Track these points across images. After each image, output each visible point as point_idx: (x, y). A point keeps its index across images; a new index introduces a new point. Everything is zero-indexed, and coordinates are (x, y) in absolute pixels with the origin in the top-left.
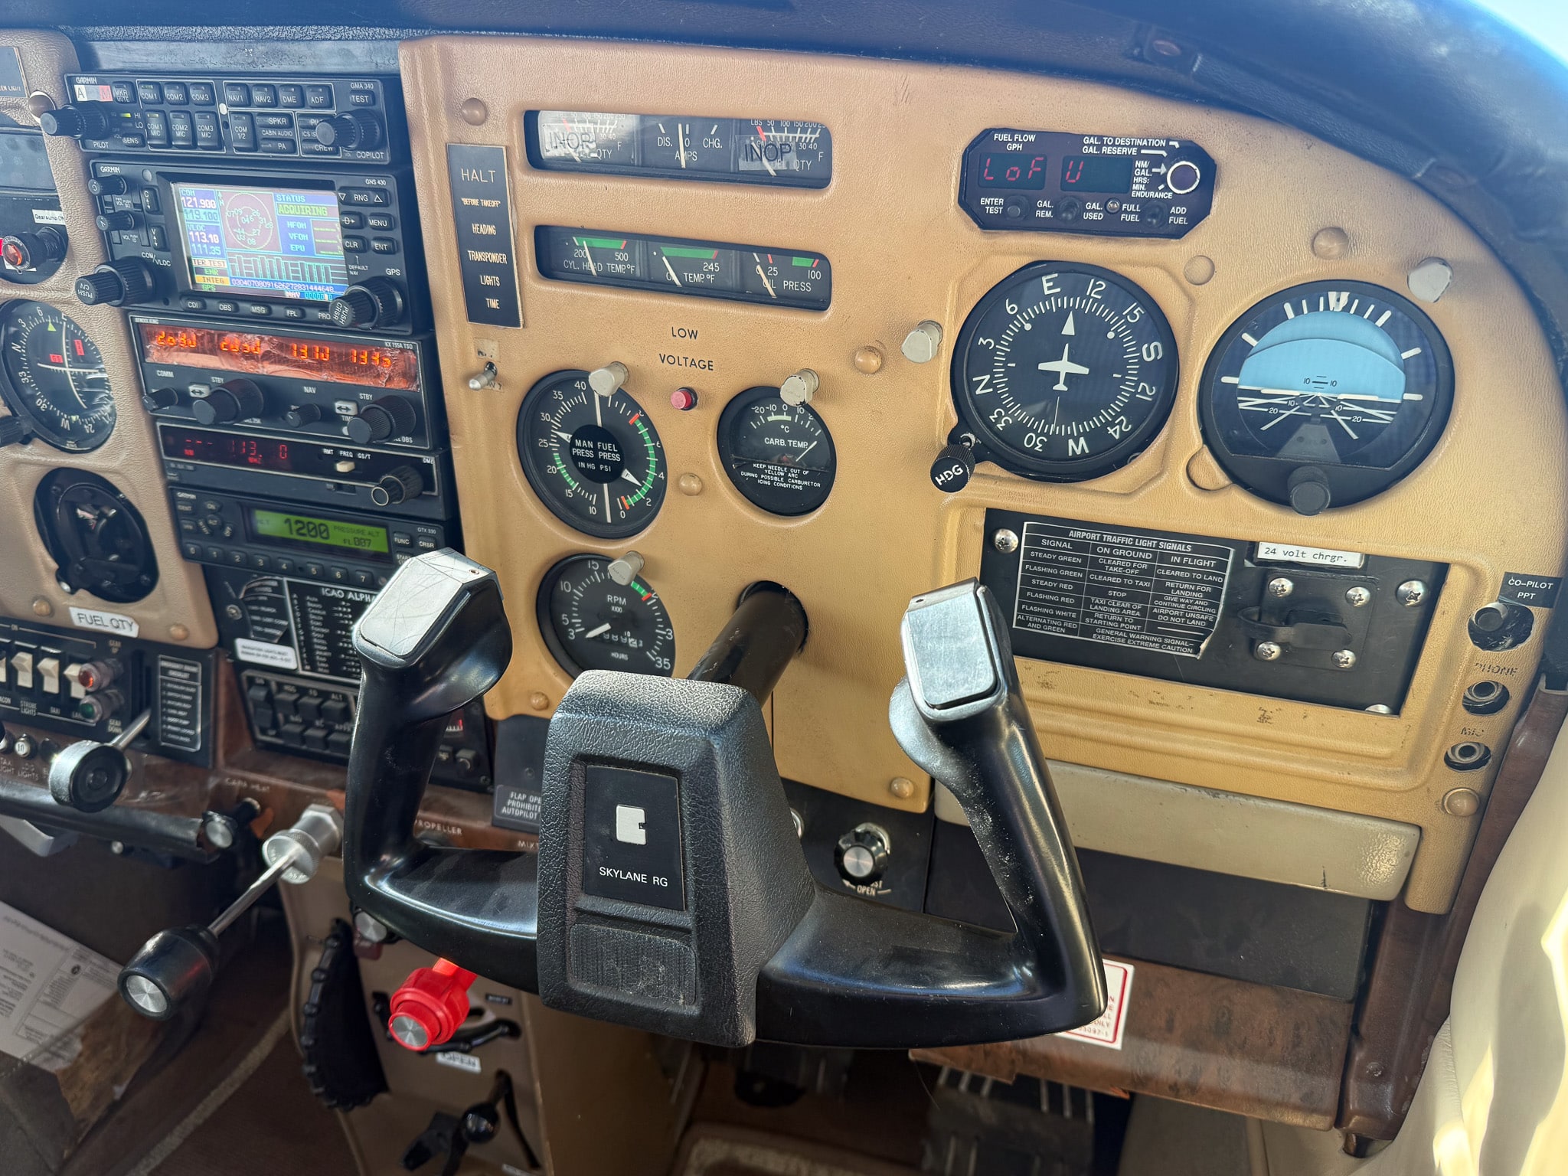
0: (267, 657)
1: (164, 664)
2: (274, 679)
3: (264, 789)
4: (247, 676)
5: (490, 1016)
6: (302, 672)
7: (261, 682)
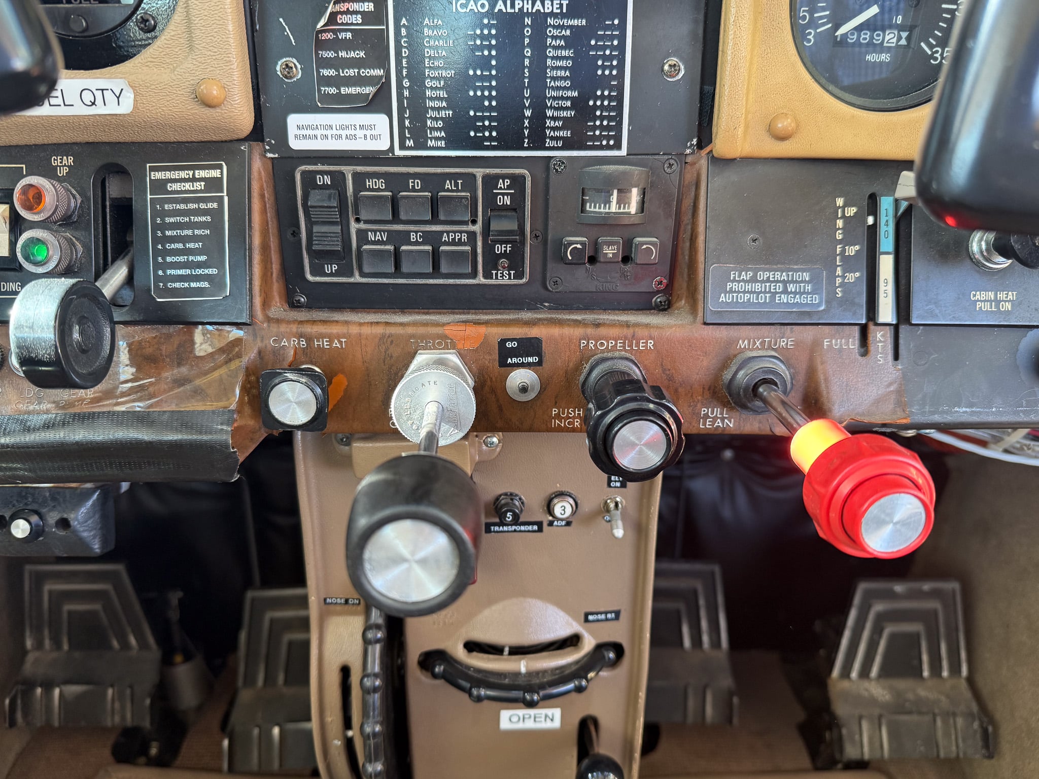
0: (340, 136)
1: (159, 175)
2: (348, 171)
3: (336, 344)
4: (303, 173)
5: (589, 644)
6: (398, 152)
7: (328, 180)
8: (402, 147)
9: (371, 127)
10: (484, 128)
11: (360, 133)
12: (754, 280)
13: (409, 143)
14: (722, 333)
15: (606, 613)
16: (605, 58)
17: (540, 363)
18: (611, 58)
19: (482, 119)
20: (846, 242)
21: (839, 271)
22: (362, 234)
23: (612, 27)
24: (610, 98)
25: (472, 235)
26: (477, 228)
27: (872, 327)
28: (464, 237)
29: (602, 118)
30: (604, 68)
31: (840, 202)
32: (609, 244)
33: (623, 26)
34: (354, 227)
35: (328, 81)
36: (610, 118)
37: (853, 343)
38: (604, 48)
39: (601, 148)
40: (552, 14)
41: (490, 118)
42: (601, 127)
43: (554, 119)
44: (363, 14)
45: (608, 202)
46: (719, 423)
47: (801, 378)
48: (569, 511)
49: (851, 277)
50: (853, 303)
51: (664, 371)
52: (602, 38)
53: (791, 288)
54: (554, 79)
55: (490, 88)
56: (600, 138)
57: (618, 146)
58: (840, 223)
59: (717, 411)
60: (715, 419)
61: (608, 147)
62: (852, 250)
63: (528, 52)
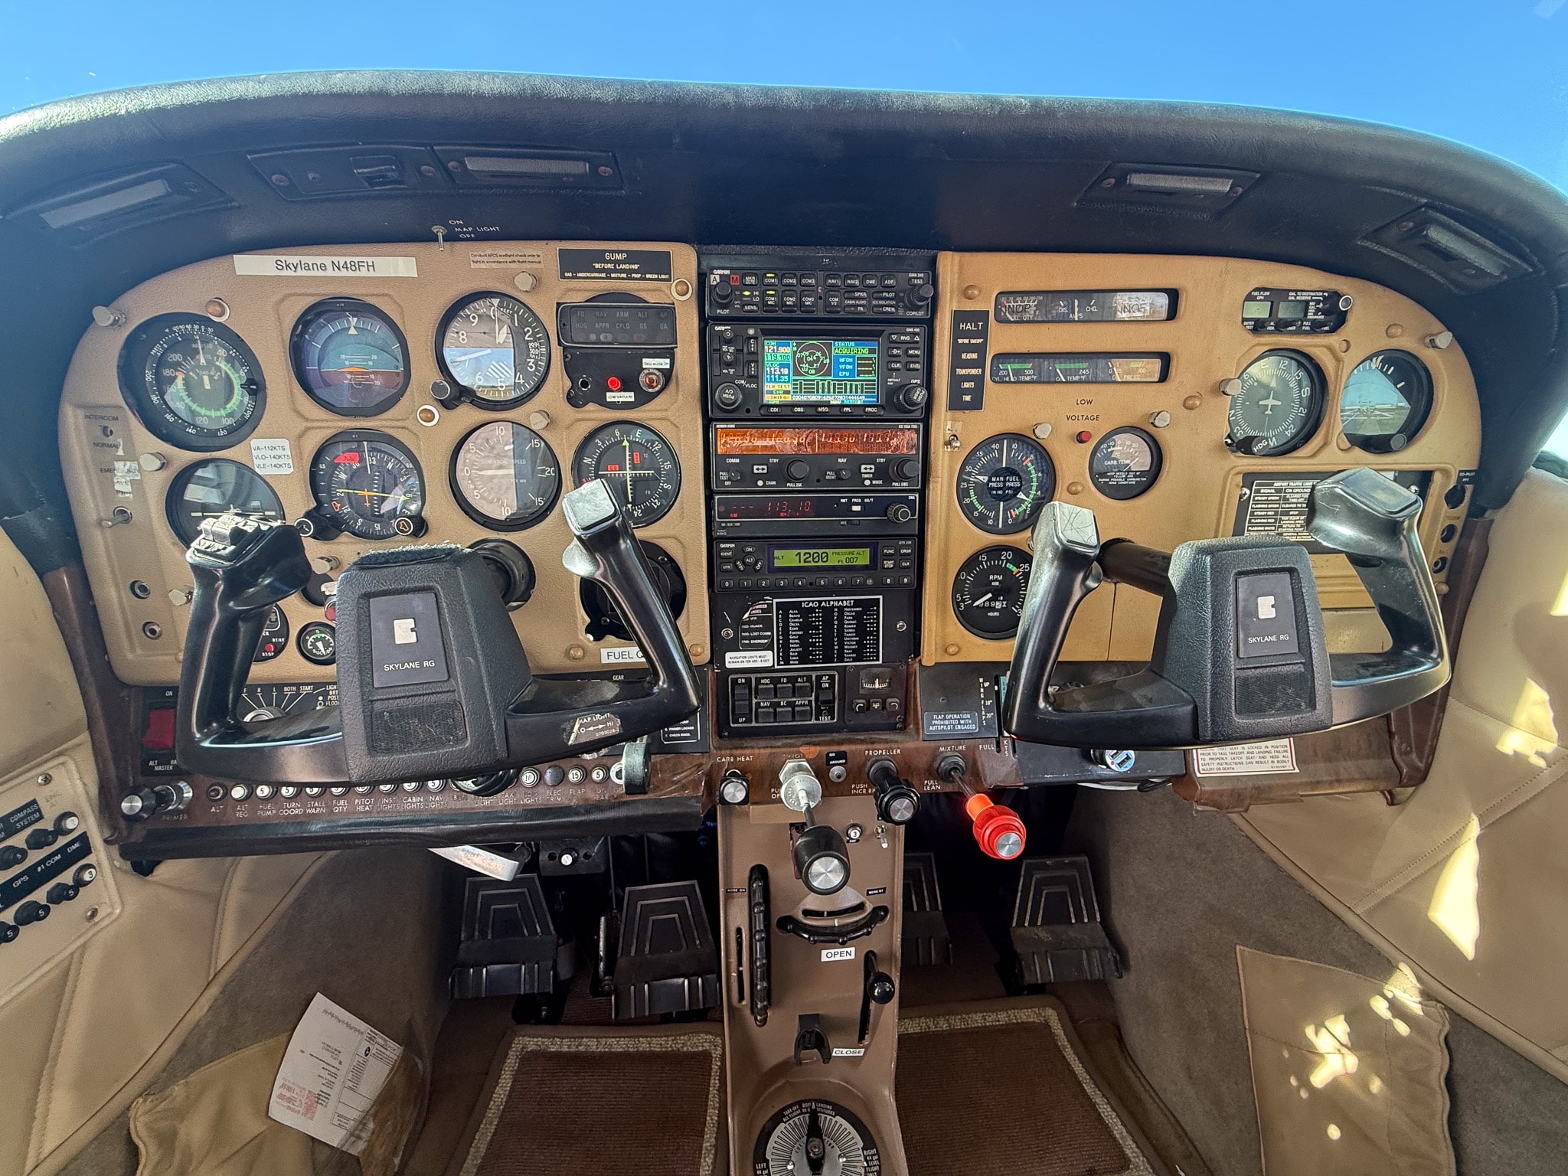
0: (750, 661)
2: (753, 677)
3: (748, 759)
4: (732, 679)
5: (869, 907)
6: (776, 667)
7: (743, 681)
8: (779, 664)
9: (764, 657)
10: (816, 655)
11: (759, 659)
12: (945, 719)
13: (782, 663)
14: (933, 744)
15: (878, 889)
16: (870, 623)
17: (845, 763)
18: (873, 623)
19: (816, 651)
20: (986, 699)
21: (983, 713)
22: (758, 704)
23: (874, 611)
24: (873, 640)
25: (810, 702)
26: (813, 698)
27: (1001, 738)
28: (806, 702)
29: (870, 648)
30: (870, 627)
31: (981, 680)
32: (875, 703)
33: (878, 610)
34: (754, 701)
35: (745, 638)
36: (873, 648)
37: (994, 748)
38: (870, 619)
39: (870, 661)
40: (846, 607)
41: (819, 651)
42: (870, 652)
43: (848, 649)
44: (762, 609)
45: (874, 683)
46: (933, 787)
47: (970, 764)
48: (858, 834)
49: (989, 716)
50: (991, 728)
51: (906, 764)
52: (869, 615)
53: (962, 722)
54: (848, 633)
55: (819, 638)
56: (870, 656)
57: (878, 660)
58: (982, 690)
59: (932, 782)
60: (931, 786)
61: (873, 660)
62: (989, 703)
63: (836, 622)
